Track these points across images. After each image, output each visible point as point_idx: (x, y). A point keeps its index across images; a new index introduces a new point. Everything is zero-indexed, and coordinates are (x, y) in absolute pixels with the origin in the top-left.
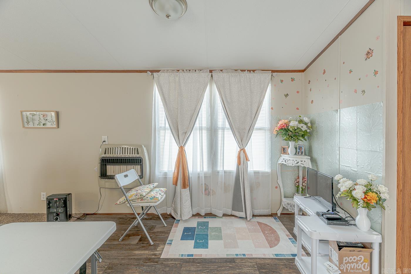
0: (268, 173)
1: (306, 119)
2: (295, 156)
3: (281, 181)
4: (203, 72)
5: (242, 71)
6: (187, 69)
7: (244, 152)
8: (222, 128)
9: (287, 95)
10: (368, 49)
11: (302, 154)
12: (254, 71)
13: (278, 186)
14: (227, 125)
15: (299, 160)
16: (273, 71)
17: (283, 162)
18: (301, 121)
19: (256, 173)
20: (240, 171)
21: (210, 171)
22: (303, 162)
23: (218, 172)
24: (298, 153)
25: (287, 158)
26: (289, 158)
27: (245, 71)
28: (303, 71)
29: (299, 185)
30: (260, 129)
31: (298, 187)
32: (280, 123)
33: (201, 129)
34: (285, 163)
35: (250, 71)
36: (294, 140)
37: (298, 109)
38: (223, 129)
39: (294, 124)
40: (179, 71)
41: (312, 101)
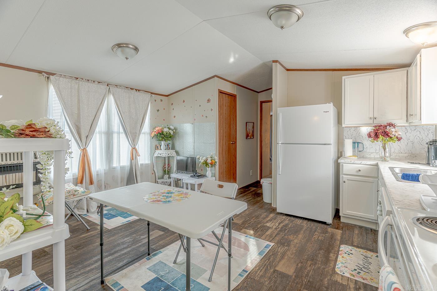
0: (148, 164)
1: (172, 127)
2: (166, 150)
3: (156, 169)
4: (102, 85)
5: (131, 89)
6: (86, 78)
7: (136, 150)
8: (117, 132)
9: (158, 111)
10: (208, 98)
11: (169, 149)
12: (139, 90)
13: (154, 173)
14: (121, 130)
15: (169, 153)
16: (152, 93)
17: (158, 155)
18: (169, 129)
19: (142, 165)
20: (133, 165)
21: (108, 168)
22: (171, 154)
23: (115, 168)
24: (167, 149)
25: (161, 152)
26: (162, 152)
27: (133, 89)
28: (167, 96)
29: (165, 170)
30: (143, 133)
31: (165, 171)
32: (157, 129)
33: (100, 133)
34: (160, 156)
35: (136, 90)
36: (165, 140)
37: (164, 120)
38: (119, 133)
39: (166, 130)
40: (77, 78)
41: (175, 116)
